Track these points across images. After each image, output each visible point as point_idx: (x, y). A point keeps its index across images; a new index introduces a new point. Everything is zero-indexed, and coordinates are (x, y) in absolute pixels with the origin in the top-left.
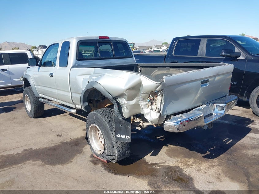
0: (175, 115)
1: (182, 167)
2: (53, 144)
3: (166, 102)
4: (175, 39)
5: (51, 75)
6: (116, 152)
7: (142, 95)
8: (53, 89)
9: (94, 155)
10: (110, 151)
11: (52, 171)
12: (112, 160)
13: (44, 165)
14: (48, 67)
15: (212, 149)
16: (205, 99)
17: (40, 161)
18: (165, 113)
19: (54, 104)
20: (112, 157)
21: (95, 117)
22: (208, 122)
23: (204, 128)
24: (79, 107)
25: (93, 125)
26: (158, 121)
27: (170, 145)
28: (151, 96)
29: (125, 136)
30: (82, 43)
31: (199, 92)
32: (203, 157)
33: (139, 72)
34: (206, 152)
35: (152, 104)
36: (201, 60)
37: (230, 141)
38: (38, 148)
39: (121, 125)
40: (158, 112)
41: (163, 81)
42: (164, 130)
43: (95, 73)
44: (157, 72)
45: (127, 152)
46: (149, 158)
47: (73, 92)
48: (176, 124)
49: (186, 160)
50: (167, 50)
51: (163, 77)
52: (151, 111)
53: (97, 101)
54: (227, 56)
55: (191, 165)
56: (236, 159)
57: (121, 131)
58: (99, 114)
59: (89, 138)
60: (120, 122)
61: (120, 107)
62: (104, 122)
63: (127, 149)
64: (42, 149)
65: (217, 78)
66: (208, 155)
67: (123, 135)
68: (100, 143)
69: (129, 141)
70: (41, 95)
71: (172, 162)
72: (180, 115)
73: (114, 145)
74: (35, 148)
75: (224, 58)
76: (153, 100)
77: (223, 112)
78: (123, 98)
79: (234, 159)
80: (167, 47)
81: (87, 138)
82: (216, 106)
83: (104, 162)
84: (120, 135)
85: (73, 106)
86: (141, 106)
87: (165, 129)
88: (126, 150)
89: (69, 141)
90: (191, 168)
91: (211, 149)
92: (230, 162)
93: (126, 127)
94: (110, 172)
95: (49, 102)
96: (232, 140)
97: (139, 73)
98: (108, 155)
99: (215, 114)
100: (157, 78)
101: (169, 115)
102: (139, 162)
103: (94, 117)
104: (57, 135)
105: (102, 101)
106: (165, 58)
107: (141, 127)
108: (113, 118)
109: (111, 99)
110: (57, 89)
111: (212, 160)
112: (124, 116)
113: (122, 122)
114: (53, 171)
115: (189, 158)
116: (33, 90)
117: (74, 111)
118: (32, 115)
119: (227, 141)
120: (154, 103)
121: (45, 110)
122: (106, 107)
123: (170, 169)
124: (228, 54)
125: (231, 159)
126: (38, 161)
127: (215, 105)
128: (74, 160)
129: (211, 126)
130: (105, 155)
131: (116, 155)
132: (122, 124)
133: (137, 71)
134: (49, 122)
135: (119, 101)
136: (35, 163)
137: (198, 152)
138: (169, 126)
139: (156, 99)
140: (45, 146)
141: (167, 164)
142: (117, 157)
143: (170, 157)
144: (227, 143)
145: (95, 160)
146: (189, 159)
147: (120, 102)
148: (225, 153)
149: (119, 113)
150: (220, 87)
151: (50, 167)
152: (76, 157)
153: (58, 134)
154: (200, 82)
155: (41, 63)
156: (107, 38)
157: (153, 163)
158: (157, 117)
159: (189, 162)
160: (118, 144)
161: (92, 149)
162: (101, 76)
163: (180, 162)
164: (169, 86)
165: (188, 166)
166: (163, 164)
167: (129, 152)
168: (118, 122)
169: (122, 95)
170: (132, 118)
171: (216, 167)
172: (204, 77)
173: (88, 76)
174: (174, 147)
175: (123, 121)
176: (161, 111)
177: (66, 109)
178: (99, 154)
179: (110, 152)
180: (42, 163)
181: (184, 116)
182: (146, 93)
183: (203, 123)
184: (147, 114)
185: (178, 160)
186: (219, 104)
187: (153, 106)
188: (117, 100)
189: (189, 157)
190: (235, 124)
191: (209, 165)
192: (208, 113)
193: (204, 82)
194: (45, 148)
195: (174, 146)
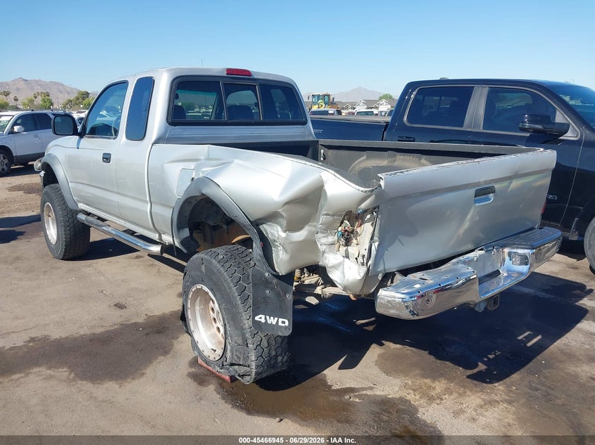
0: (405, 272)
1: (415, 402)
2: (102, 327)
3: (385, 238)
4: (411, 86)
5: (107, 158)
6: (253, 358)
7: (322, 219)
8: (110, 193)
9: (200, 361)
10: (238, 354)
11: (92, 398)
12: (242, 376)
13: (74, 380)
14: (101, 138)
15: (491, 357)
16: (481, 235)
17: (65, 369)
18: (381, 268)
19: (110, 229)
20: (242, 370)
21: (206, 266)
22: (487, 293)
23: (477, 309)
24: (167, 239)
25: (199, 286)
26: (363, 286)
27: (387, 344)
28: (346, 222)
29: (276, 319)
30: (184, 84)
31: (469, 217)
32: (469, 377)
33: (322, 159)
34: (476, 366)
35: (348, 242)
36: (470, 138)
37: (535, 340)
38: (63, 336)
39: (267, 292)
40: (363, 264)
41: (380, 186)
42: (377, 310)
43: (208, 159)
44: (364, 162)
45: (280, 358)
46: (334, 375)
47: (156, 203)
48: (407, 297)
49: (426, 384)
50: (391, 111)
51: (379, 175)
52: (346, 260)
53: (215, 228)
54: (536, 131)
55: (439, 398)
56: (549, 387)
57: (267, 305)
58: (214, 261)
59: (190, 317)
60: (266, 283)
61: (267, 245)
62: (226, 281)
63: (280, 350)
64: (75, 339)
65: (515, 184)
66: (481, 372)
67: (272, 318)
68: (216, 330)
69: (288, 333)
70: (82, 206)
71: (391, 387)
72: (419, 275)
73: (249, 341)
74: (57, 336)
75: (528, 135)
76: (352, 232)
77: (524, 269)
78: (275, 223)
79: (545, 385)
80: (389, 106)
81: (183, 317)
82: (510, 254)
83: (224, 380)
84: (263, 316)
85: (155, 237)
86: (319, 245)
87: (379, 310)
88: (279, 353)
89: (141, 320)
90: (438, 404)
91: (488, 358)
92: (537, 393)
93: (280, 297)
94: (234, 406)
95: (101, 223)
96: (539, 337)
97: (321, 161)
98: (232, 364)
99: (506, 275)
100: (363, 178)
101: (390, 273)
102: (309, 383)
103: (203, 266)
104: (116, 305)
105: (225, 227)
106: (385, 130)
107: (317, 296)
108: (250, 271)
109: (245, 226)
110: (118, 193)
111: (490, 385)
112: (277, 270)
113: (271, 283)
114: (95, 398)
115: (434, 379)
116: (65, 194)
117: (156, 249)
118: (61, 251)
119: (529, 338)
120: (354, 241)
121: (91, 241)
122: (234, 244)
123: (385, 405)
124: (539, 127)
125: (538, 386)
126: (60, 370)
127: (506, 250)
128: (149, 371)
129: (495, 303)
130: (225, 363)
131: (253, 365)
132: (273, 289)
133: (315, 158)
134: (99, 272)
135: (266, 232)
136: (52, 373)
137: (456, 364)
138: (389, 301)
139: (359, 230)
140: (82, 332)
141: (379, 392)
142: (254, 371)
143: (387, 373)
144: (529, 344)
145: (201, 373)
146: (433, 382)
147: (267, 234)
148: (522, 370)
149: (264, 260)
150: (521, 206)
151: (87, 386)
152: (155, 363)
153: (116, 301)
154: (472, 192)
155: (84, 128)
156: (247, 73)
157: (344, 387)
158: (359, 278)
159: (434, 388)
160: (257, 338)
161: (194, 345)
162: (224, 164)
163: (411, 389)
164: (394, 198)
165: (431, 399)
166: (369, 392)
167: (286, 358)
168: (259, 283)
169: (272, 217)
170: (297, 274)
171: (501, 407)
172: (482, 180)
173: (192, 165)
174: (397, 349)
175: (275, 281)
176: (370, 262)
177: (138, 242)
178: (211, 358)
179: (238, 357)
180: (69, 375)
181: (429, 279)
182: (333, 215)
183: (476, 296)
184: (335, 267)
185: (406, 383)
186: (517, 248)
187: (350, 249)
188: (261, 227)
189: (435, 375)
190: (548, 296)
191: (484, 400)
192: (489, 270)
193: (483, 192)
194: (81, 336)
195: (398, 346)
